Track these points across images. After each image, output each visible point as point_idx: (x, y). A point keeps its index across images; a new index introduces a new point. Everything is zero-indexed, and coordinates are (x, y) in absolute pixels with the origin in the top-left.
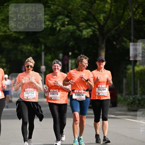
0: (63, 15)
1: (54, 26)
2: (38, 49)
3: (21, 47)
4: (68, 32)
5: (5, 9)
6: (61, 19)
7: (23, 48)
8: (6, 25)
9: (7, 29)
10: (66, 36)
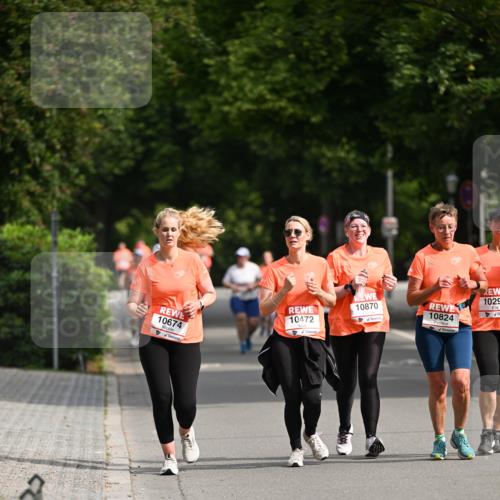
0: (460, 40)
1: (430, 80)
2: (374, 160)
3: (314, 150)
4: (477, 99)
5: (258, 24)
6: (451, 57)
7: (323, 156)
8: (263, 77)
9: (265, 92)
10: (469, 112)
